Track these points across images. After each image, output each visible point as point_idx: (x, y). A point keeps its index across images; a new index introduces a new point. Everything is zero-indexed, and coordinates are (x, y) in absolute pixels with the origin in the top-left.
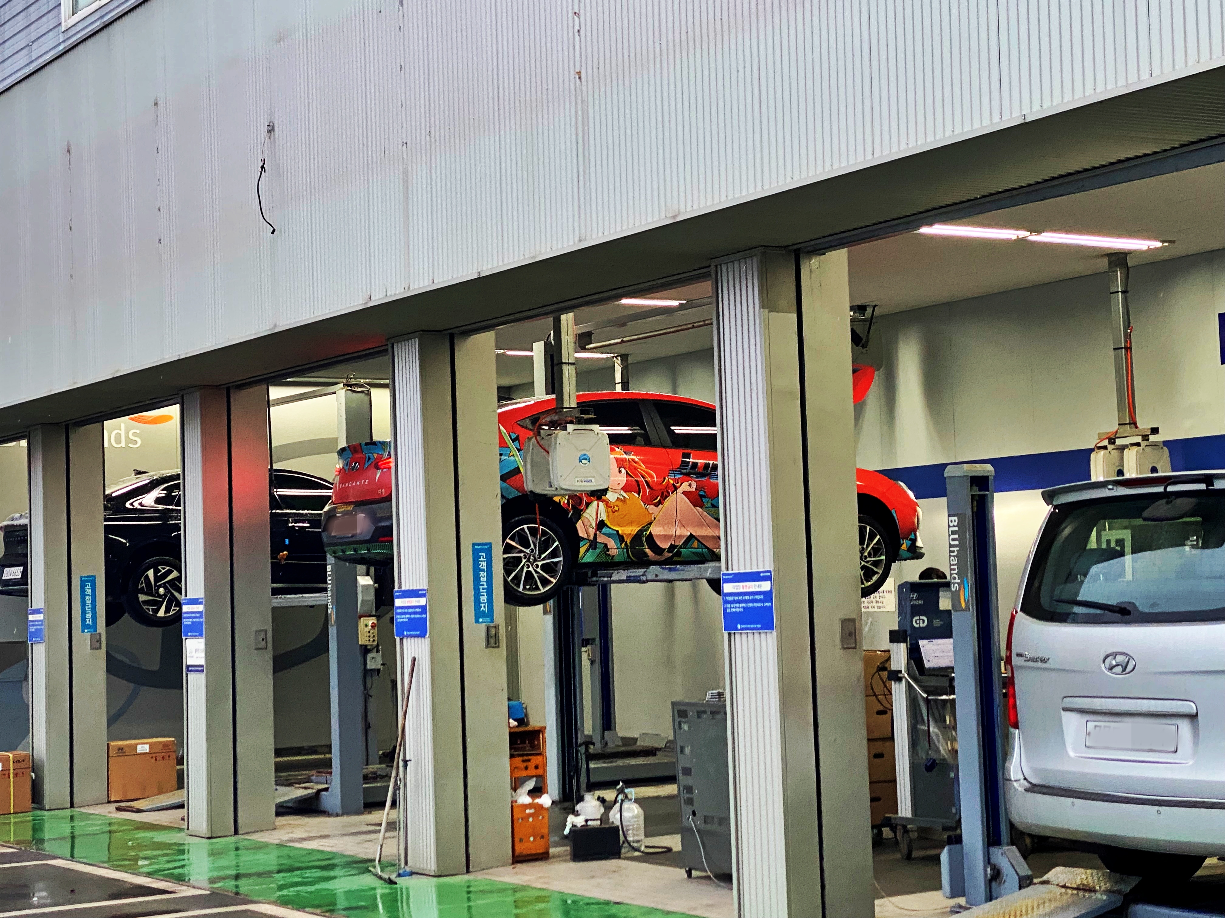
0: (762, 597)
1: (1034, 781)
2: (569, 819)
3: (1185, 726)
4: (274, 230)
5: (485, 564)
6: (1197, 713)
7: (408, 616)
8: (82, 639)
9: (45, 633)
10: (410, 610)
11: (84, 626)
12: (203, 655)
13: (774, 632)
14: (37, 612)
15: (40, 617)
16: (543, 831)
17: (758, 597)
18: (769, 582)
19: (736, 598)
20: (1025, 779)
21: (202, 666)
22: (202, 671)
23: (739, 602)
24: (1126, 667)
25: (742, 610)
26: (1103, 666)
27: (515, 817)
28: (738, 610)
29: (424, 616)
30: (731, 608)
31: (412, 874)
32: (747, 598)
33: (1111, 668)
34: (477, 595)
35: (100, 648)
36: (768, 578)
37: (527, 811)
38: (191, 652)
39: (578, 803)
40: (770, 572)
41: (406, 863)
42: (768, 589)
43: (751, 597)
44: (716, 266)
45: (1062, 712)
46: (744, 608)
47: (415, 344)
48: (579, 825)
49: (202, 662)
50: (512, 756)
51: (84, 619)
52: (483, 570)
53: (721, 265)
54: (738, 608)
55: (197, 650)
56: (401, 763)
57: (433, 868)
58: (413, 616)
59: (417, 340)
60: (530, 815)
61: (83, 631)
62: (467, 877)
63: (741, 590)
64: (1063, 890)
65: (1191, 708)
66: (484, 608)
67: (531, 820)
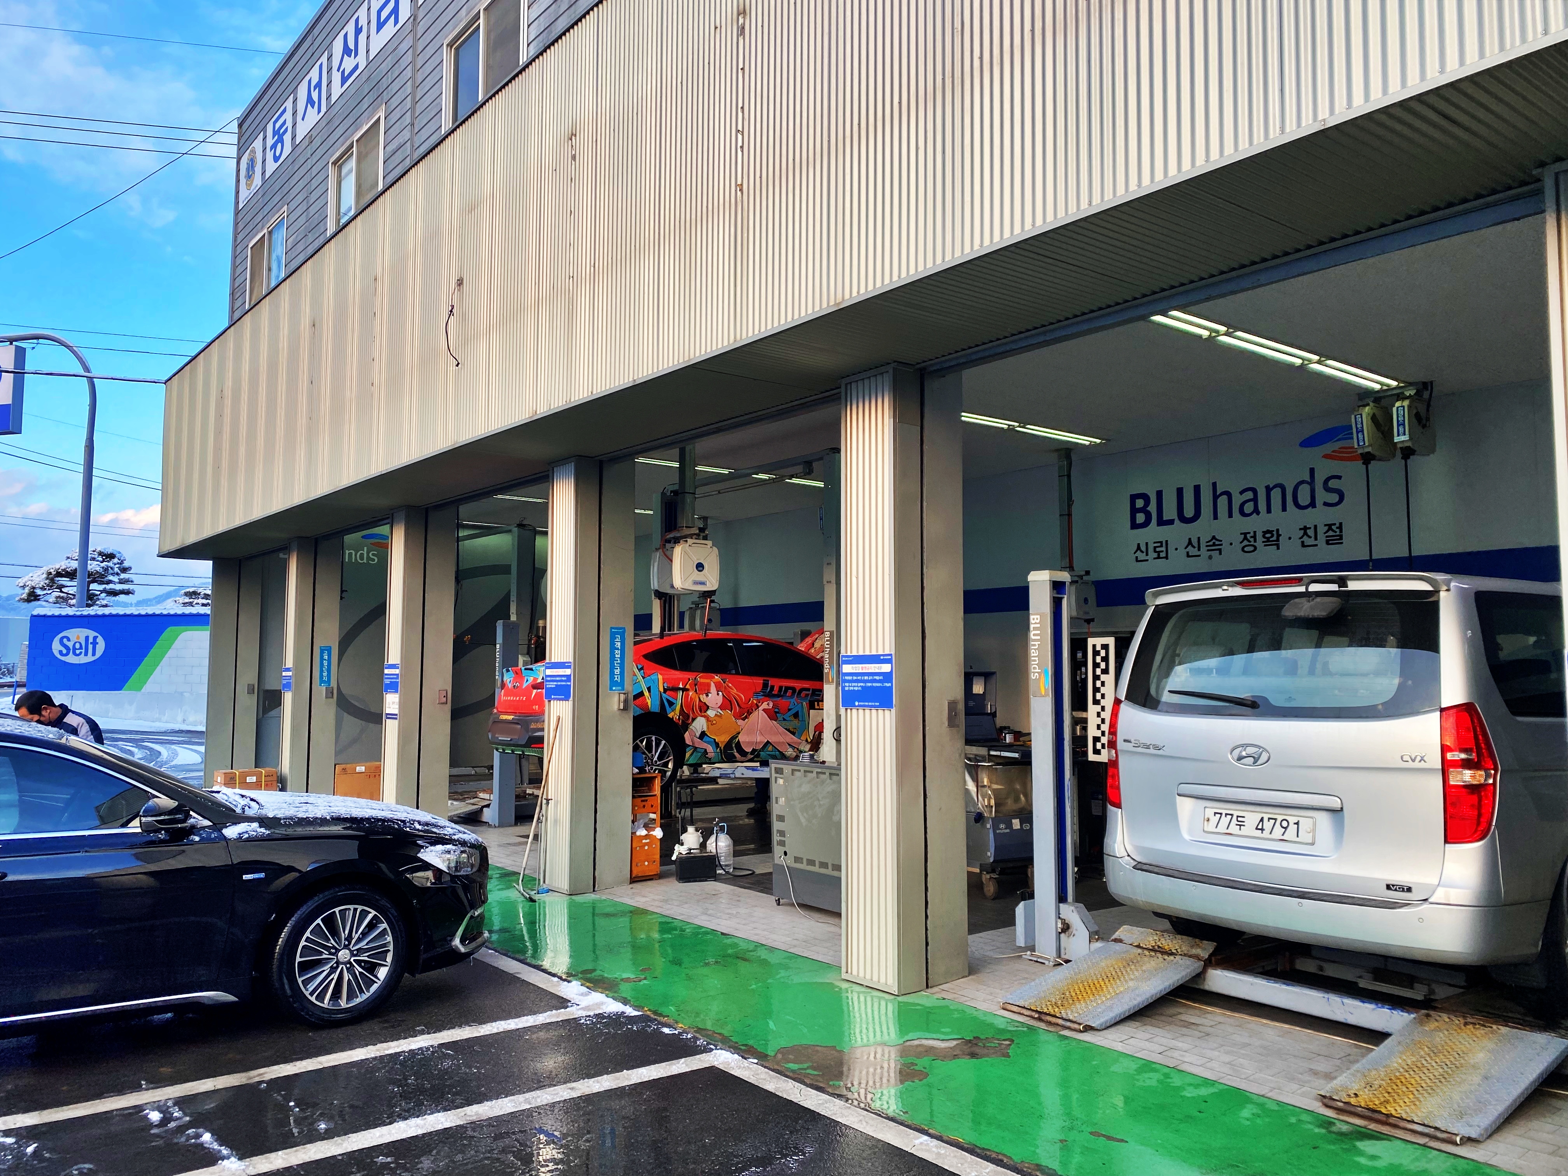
0: (881, 678)
1: (1139, 860)
2: (676, 848)
3: (1323, 818)
4: (458, 364)
5: (619, 644)
6: (1342, 808)
7: (555, 683)
8: (320, 691)
9: (293, 687)
10: (558, 679)
11: (322, 681)
12: (397, 706)
13: (893, 710)
14: (288, 670)
15: (290, 674)
16: (655, 857)
17: (877, 678)
18: (890, 665)
19: (855, 678)
20: (1129, 856)
21: (396, 715)
22: (396, 719)
23: (857, 681)
24: (1259, 758)
25: (860, 688)
26: (1230, 756)
27: (634, 846)
28: (856, 689)
29: (569, 683)
30: (849, 686)
31: (548, 891)
32: (866, 678)
33: (1240, 758)
34: (612, 668)
35: (332, 697)
36: (889, 661)
37: (644, 841)
38: (389, 704)
39: (682, 833)
40: (891, 655)
41: (544, 882)
42: (889, 670)
43: (871, 678)
44: (846, 385)
45: (1177, 796)
46: (862, 687)
47: (572, 467)
48: (684, 853)
49: (396, 712)
50: (633, 797)
51: (321, 676)
52: (618, 649)
53: (851, 383)
54: (857, 686)
55: (393, 703)
56: (544, 802)
57: (566, 888)
58: (559, 683)
59: (573, 463)
60: (646, 844)
61: (321, 685)
62: (593, 896)
63: (861, 671)
64: (1140, 951)
65: (1335, 803)
66: (617, 678)
67: (646, 848)
